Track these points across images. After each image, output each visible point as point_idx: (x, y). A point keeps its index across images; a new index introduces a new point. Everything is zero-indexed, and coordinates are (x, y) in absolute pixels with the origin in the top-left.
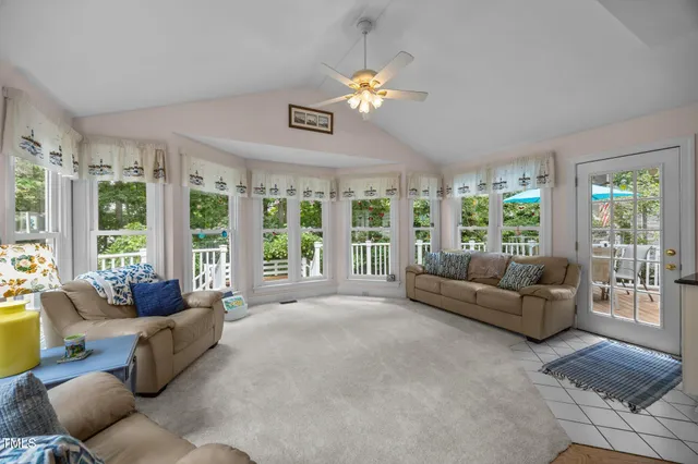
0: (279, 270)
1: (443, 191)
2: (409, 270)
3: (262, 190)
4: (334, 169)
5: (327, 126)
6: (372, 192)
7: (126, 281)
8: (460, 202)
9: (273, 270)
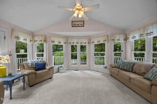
0: (84, 62)
1: (126, 39)
2: (111, 66)
3: (70, 43)
4: (90, 36)
5: (82, 25)
6: (99, 41)
7: (35, 63)
8: (134, 42)
9: (83, 62)
